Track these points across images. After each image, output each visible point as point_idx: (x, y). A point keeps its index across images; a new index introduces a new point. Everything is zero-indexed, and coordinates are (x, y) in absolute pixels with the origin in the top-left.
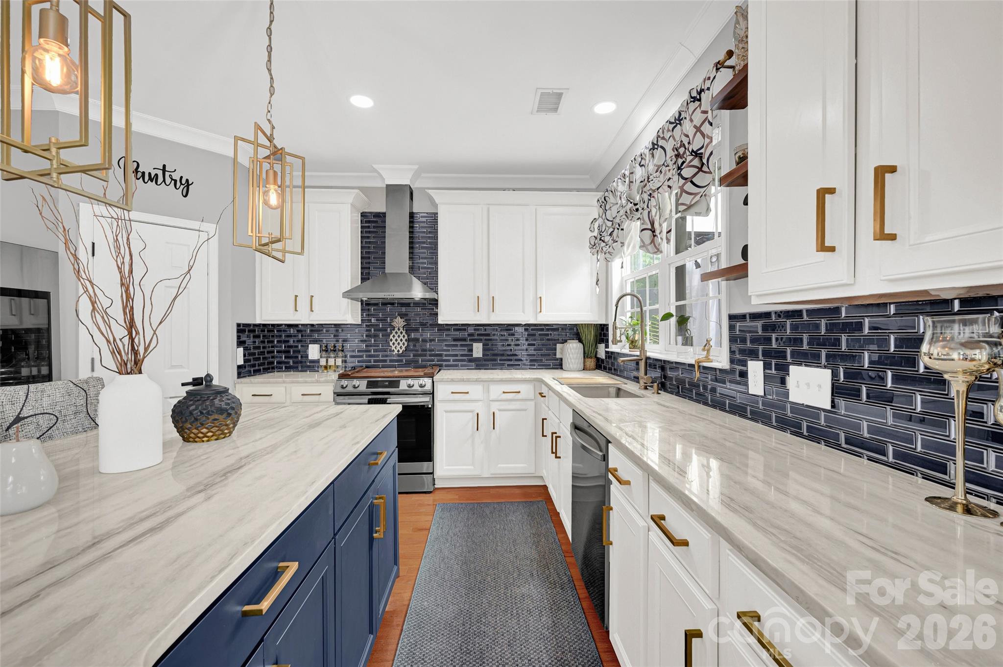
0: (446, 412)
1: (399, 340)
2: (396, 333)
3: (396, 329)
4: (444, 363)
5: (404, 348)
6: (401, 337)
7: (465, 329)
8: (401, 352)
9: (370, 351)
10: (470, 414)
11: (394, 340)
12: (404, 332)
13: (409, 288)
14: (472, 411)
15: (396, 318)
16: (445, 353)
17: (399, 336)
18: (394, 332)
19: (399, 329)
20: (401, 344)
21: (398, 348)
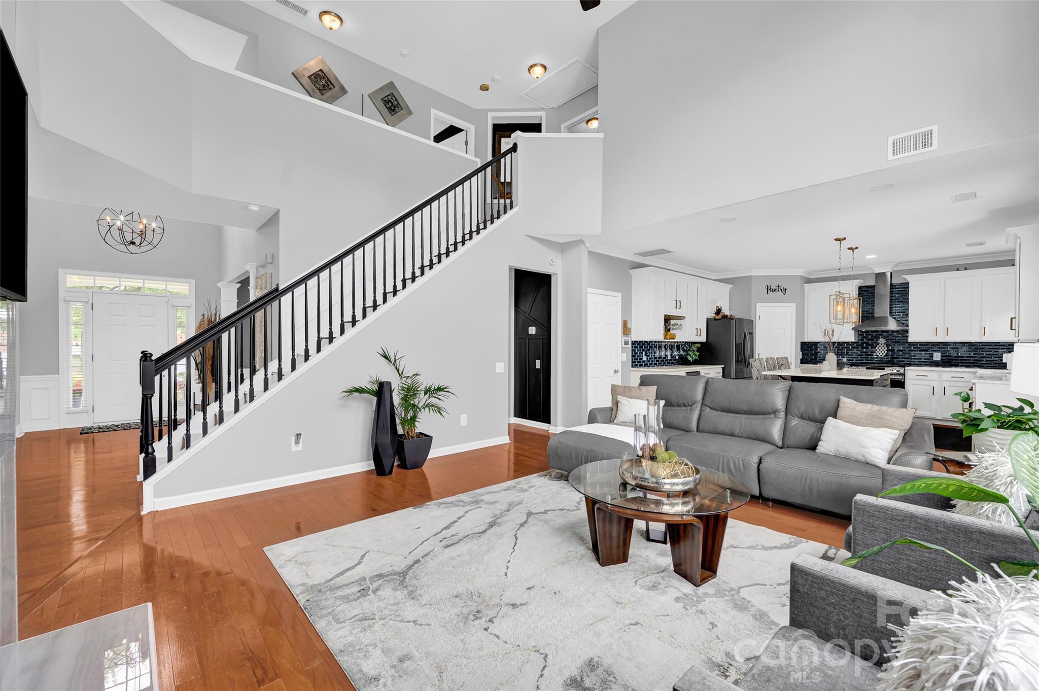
0: (913, 384)
1: (881, 350)
2: (880, 346)
3: (880, 344)
4: (912, 363)
5: (885, 354)
6: (883, 348)
7: (927, 345)
8: (883, 356)
9: (868, 352)
10: (929, 387)
11: (878, 350)
12: (885, 346)
13: (886, 323)
14: (930, 386)
15: (880, 339)
16: (913, 357)
17: (881, 348)
18: (878, 346)
19: (881, 344)
20: (883, 352)
21: (881, 354)
